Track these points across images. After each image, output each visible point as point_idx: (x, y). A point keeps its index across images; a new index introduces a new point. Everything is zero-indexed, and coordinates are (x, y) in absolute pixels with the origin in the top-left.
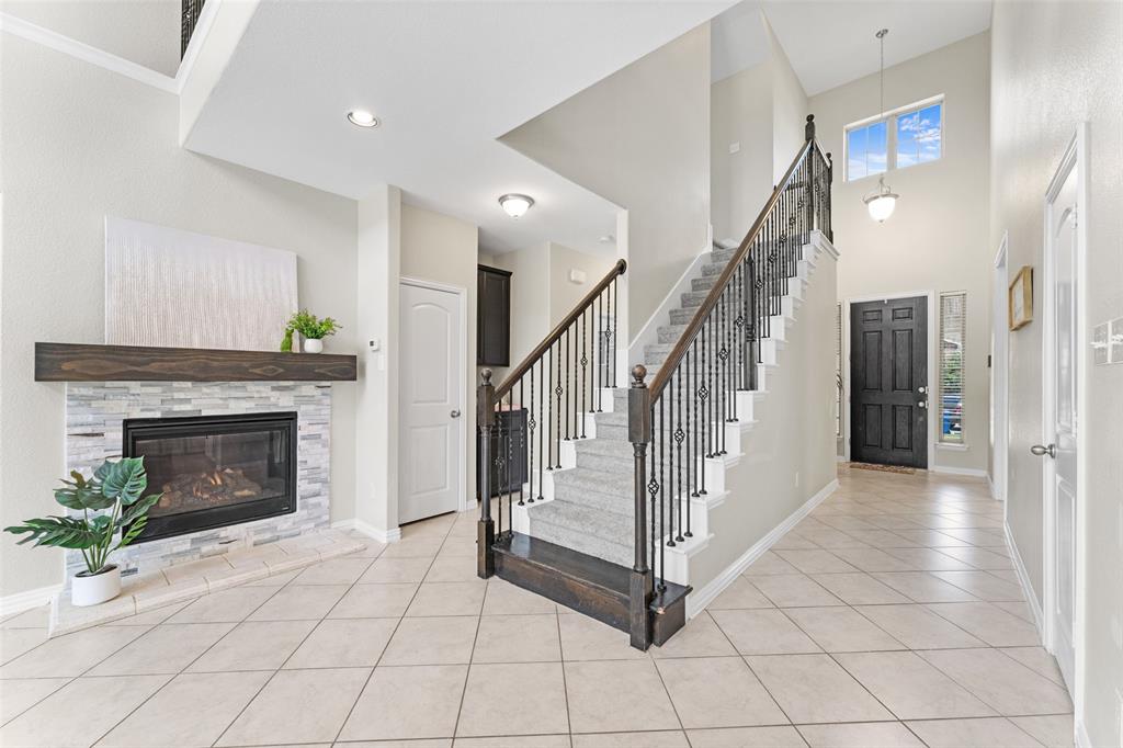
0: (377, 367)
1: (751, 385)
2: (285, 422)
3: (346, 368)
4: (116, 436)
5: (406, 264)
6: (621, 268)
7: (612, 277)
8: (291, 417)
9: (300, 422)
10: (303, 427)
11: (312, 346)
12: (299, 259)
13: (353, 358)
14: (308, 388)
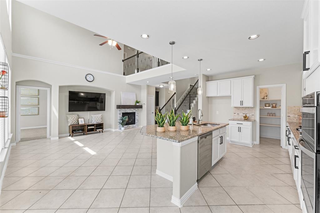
0: (145, 107)
1: (190, 109)
2: (134, 113)
3: (141, 107)
4: (122, 114)
5: (148, 93)
6: (175, 93)
7: (174, 95)
8: (135, 113)
9: (136, 113)
10: (136, 114)
11: (138, 104)
12: (136, 94)
13: (142, 106)
14: (137, 109)
